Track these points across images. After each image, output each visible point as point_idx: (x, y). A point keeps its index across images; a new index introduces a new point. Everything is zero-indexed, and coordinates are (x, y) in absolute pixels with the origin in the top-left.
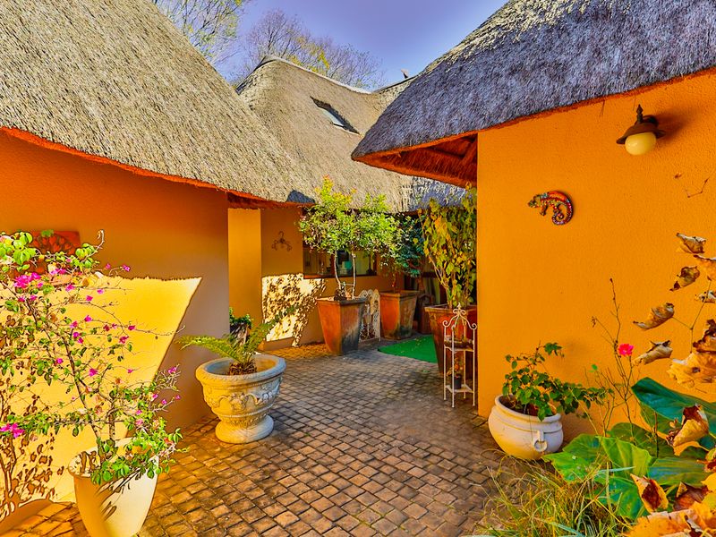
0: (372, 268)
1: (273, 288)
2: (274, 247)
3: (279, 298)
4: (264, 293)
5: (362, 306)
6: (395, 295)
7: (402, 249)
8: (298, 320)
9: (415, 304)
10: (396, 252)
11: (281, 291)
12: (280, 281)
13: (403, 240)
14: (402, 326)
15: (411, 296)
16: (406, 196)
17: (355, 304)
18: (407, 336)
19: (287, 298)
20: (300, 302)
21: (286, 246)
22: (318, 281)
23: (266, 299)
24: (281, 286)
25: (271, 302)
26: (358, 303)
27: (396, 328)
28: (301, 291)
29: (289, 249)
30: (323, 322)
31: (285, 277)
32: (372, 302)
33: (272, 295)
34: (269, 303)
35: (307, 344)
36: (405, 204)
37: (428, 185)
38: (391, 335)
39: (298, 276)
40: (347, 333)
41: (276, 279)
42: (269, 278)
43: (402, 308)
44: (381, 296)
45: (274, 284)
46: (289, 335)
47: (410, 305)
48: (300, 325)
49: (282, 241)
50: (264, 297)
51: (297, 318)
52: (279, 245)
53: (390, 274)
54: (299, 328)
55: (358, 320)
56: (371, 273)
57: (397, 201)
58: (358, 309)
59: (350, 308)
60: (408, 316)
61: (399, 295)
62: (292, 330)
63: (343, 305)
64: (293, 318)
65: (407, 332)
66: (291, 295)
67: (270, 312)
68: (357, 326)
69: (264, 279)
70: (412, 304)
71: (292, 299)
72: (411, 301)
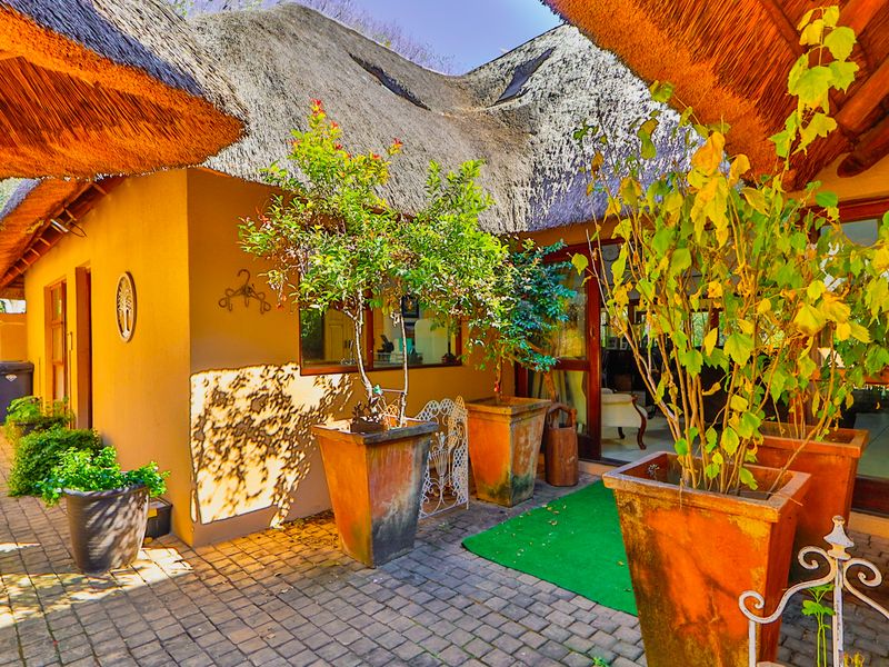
0: (453, 351)
1: (219, 399)
2: (226, 304)
3: (238, 419)
4: (197, 410)
5: (423, 441)
6: (502, 410)
7: (517, 309)
8: (287, 466)
9: (541, 428)
10: (504, 316)
11: (243, 404)
12: (239, 383)
13: (518, 288)
14: (516, 476)
15: (534, 410)
16: (520, 201)
17: (405, 439)
18: (525, 495)
19: (258, 419)
20: (291, 425)
21: (255, 304)
22: (336, 379)
23: (200, 426)
24: (242, 393)
25: (215, 430)
26: (414, 437)
27: (502, 480)
28: (296, 402)
29: (264, 310)
30: (332, 480)
31: (255, 373)
32: (452, 424)
33: (220, 415)
34: (209, 434)
35: (307, 521)
36: (521, 218)
37: (567, 178)
38: (492, 494)
39: (288, 369)
40: (385, 513)
41: (226, 378)
42: (211, 375)
43: (516, 435)
44: (470, 411)
45: (224, 387)
46: (264, 501)
47: (532, 430)
48: (291, 477)
49: (246, 291)
50: (195, 420)
51: (283, 463)
52: (238, 301)
53: (491, 365)
54: (288, 485)
55: (414, 477)
56: (451, 361)
57: (503, 211)
58: (413, 452)
59: (394, 450)
60: (527, 454)
61: (509, 411)
62: (271, 491)
63: (372, 445)
64: (275, 465)
65: (526, 487)
66: (268, 413)
67: (212, 455)
68: (412, 490)
69: (197, 380)
70: (535, 427)
71: (272, 421)
72: (533, 421)
